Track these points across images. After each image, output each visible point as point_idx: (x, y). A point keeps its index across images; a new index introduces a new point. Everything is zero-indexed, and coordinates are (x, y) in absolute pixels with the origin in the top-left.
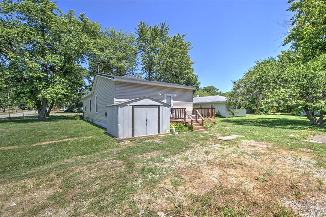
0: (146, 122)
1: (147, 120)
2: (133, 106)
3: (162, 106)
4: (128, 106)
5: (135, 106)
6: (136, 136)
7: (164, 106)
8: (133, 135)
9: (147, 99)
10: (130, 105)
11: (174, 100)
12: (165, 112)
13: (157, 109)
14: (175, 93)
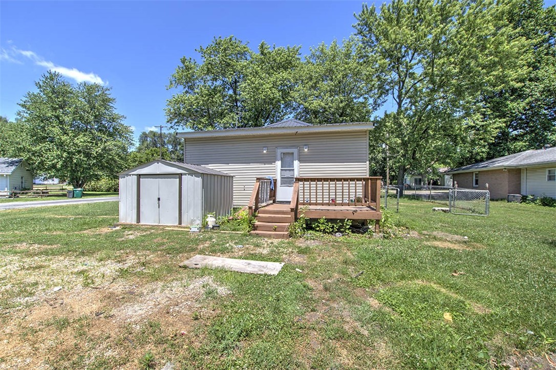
0: (157, 202)
1: (159, 199)
2: (139, 176)
3: (185, 174)
4: (130, 175)
5: (141, 176)
6: (142, 223)
7: (189, 174)
8: (138, 220)
9: (158, 163)
10: (133, 175)
11: (300, 161)
12: (193, 185)
13: (178, 179)
14: (306, 145)
